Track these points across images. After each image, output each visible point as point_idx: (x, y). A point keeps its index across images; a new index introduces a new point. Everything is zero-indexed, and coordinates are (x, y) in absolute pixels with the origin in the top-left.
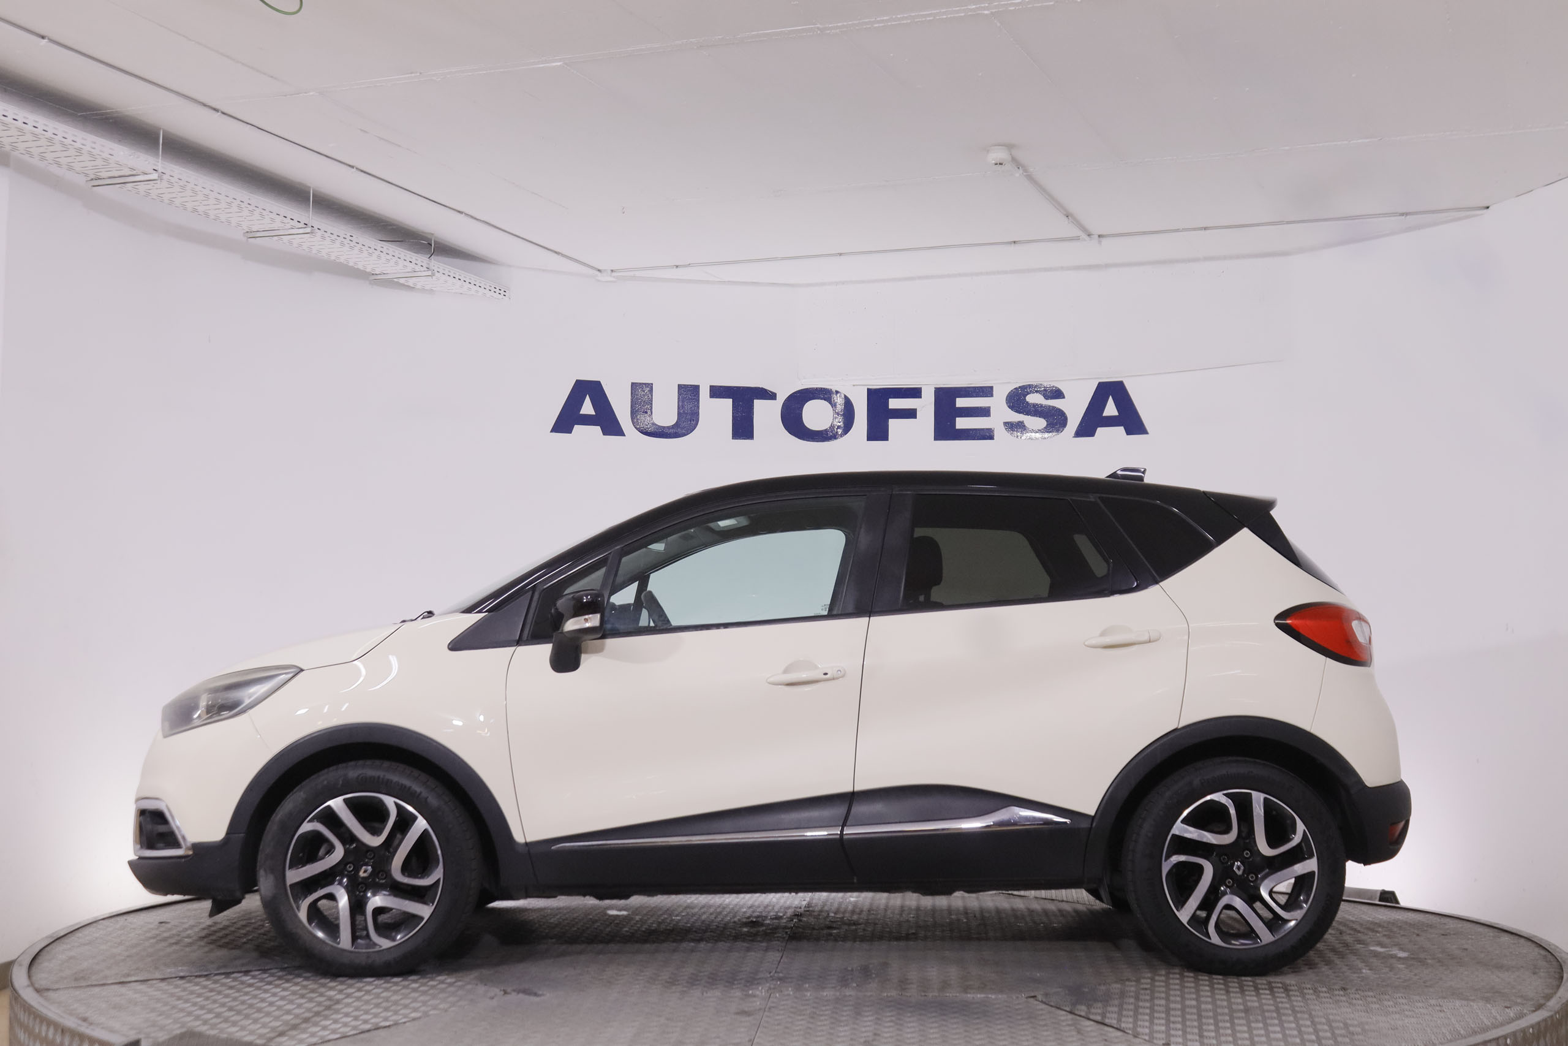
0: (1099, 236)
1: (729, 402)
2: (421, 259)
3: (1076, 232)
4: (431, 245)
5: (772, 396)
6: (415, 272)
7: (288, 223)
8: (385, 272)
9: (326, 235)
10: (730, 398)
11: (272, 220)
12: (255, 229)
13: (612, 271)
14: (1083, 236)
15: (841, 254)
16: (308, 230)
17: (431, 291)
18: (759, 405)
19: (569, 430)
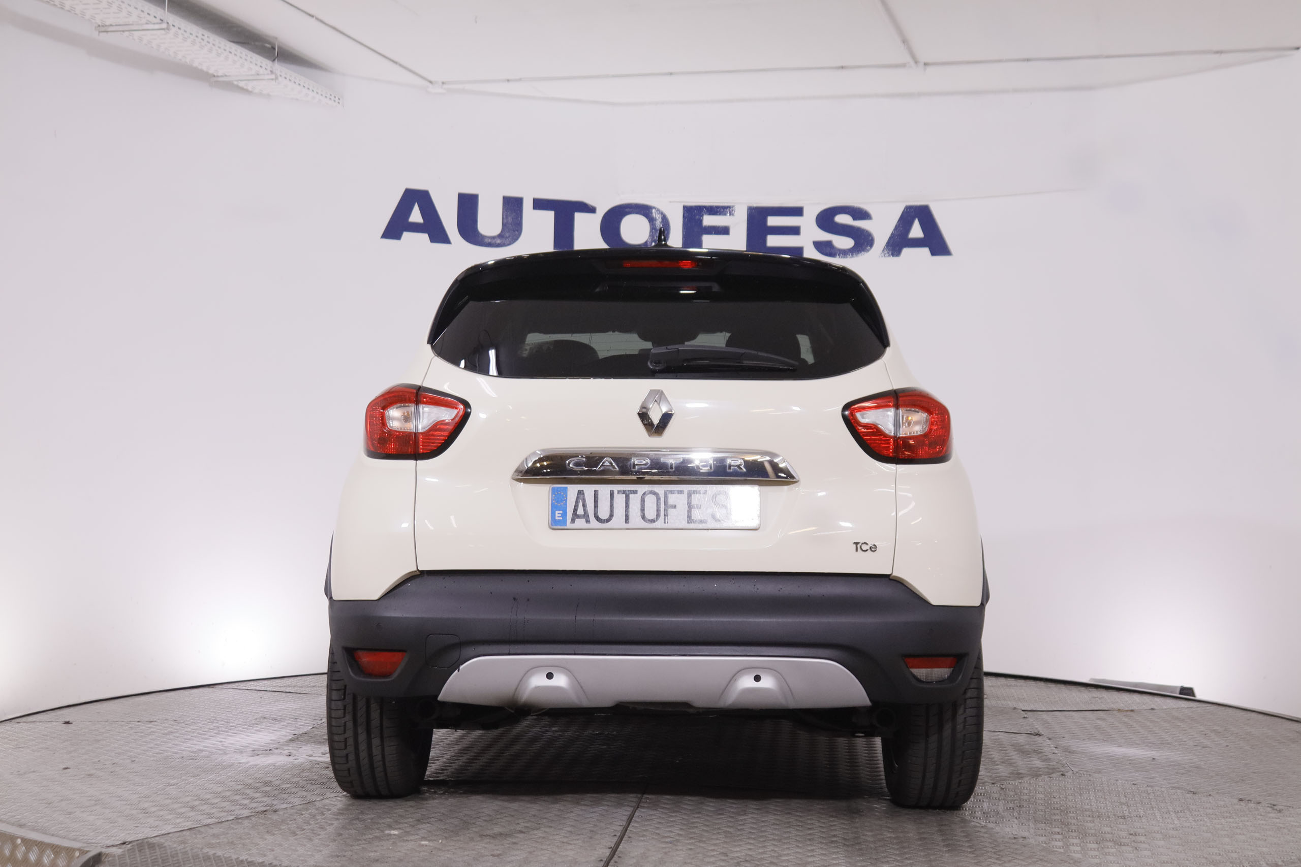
0: (926, 64)
1: (550, 215)
2: (266, 63)
3: (907, 59)
4: (274, 49)
5: (591, 210)
6: (258, 75)
7: (144, 18)
8: (227, 74)
9: (180, 32)
10: (551, 209)
11: (129, 14)
12: (108, 23)
13: (443, 83)
14: (912, 63)
15: (671, 74)
16: (164, 26)
17: (268, 96)
18: (579, 217)
19: (398, 237)
